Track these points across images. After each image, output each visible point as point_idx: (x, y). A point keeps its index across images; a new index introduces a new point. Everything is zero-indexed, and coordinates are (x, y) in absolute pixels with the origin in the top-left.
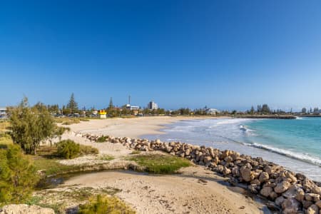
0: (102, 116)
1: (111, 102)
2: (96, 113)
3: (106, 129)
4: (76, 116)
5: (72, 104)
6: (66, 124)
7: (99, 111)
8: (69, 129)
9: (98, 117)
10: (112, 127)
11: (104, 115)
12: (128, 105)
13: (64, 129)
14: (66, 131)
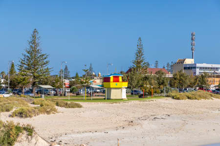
0: (114, 94)
1: (139, 53)
2: (97, 83)
3: (129, 130)
4: (46, 92)
5: (34, 60)
6: (21, 114)
7: (106, 80)
8: (30, 131)
9: (104, 94)
10: (147, 125)
11: (120, 90)
12: (189, 61)
13: (18, 129)
14: (23, 136)
